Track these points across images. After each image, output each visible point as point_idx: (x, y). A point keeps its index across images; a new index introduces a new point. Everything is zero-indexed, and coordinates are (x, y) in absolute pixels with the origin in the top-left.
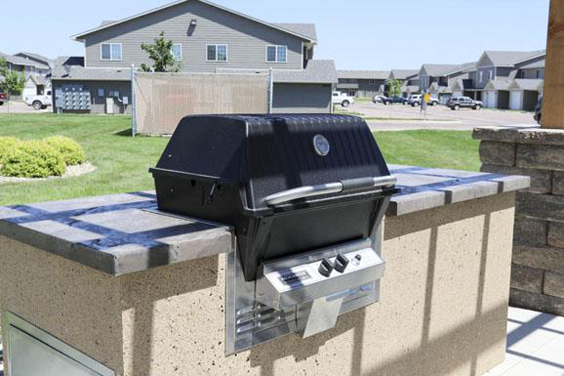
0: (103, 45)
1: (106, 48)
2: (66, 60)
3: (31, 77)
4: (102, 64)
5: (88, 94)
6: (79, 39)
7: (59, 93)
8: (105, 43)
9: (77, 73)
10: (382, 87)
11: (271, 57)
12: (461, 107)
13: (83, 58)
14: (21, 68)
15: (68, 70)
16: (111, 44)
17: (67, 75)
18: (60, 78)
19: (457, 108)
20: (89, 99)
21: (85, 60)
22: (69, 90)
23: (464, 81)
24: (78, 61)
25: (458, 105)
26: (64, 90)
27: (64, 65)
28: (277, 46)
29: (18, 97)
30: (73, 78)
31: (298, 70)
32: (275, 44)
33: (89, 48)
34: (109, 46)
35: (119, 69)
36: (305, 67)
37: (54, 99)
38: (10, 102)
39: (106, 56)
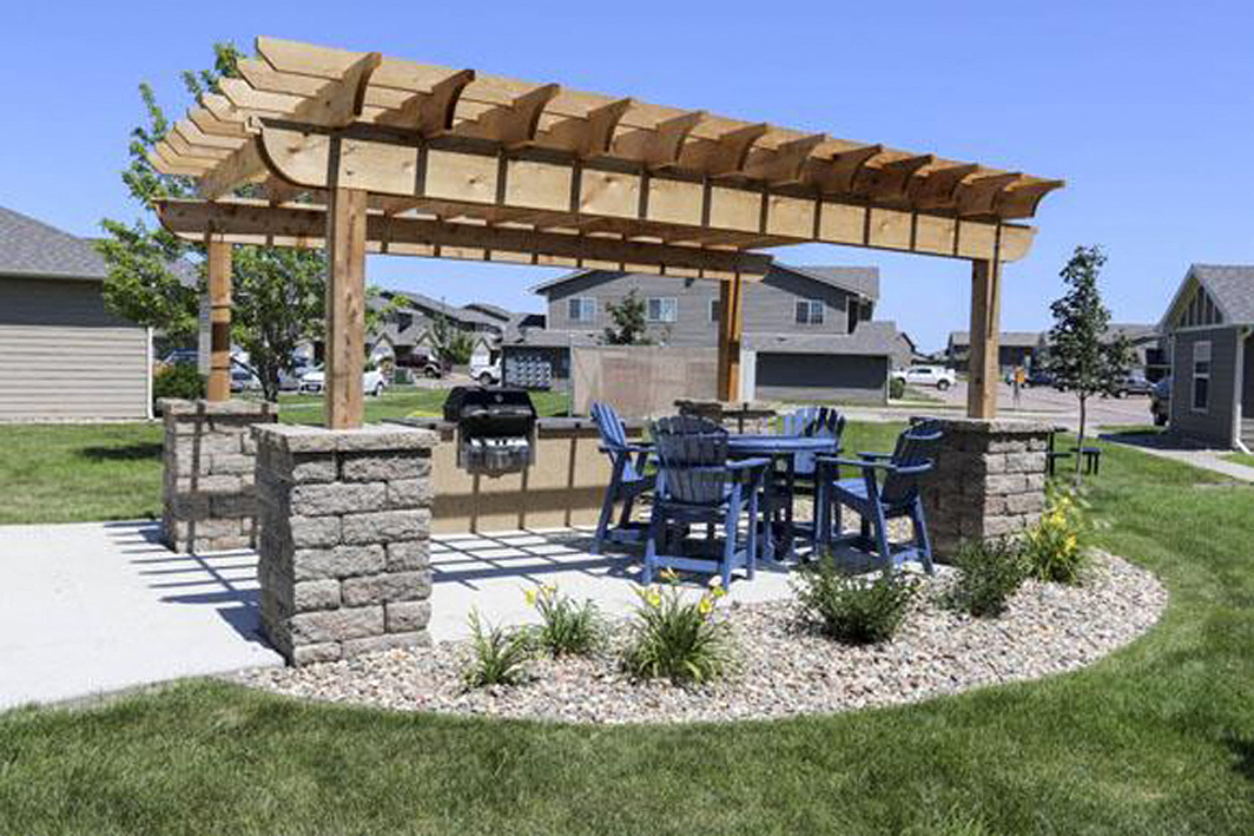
0: (572, 301)
1: (575, 304)
2: (522, 319)
3: (482, 340)
4: (568, 325)
5: (548, 365)
6: (541, 291)
7: (511, 364)
8: (574, 297)
9: (535, 337)
10: (1028, 359)
11: (802, 318)
12: (1130, 393)
13: (543, 317)
14: (471, 326)
15: (523, 332)
16: (582, 299)
17: (521, 340)
18: (512, 344)
19: (1123, 394)
20: (549, 372)
21: (548, 319)
22: (525, 359)
23: (1149, 352)
24: (537, 321)
25: (1126, 390)
26: (517, 360)
27: (520, 326)
28: (810, 302)
29: (465, 367)
30: (531, 344)
31: (839, 336)
32: (810, 298)
33: (554, 303)
34: (578, 301)
35: (591, 332)
36: (851, 330)
37: (504, 371)
38: (453, 374)
39: (575, 313)
